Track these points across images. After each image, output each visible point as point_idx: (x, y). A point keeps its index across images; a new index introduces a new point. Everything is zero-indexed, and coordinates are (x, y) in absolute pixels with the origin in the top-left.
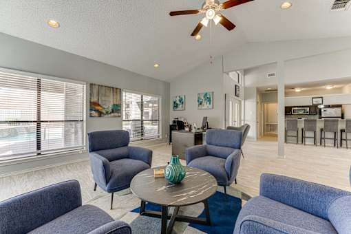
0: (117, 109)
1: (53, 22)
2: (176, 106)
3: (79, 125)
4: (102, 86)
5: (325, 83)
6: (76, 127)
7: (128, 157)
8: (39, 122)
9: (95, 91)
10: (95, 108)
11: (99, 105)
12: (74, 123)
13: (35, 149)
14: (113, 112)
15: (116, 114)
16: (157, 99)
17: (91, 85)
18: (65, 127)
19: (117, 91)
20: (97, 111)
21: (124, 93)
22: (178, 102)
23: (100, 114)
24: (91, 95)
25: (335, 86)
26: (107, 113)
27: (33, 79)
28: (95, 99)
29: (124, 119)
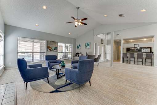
0: (56, 49)
1: (37, 25)
2: (78, 47)
3: (44, 54)
4: (51, 41)
5: (143, 38)
6: (43, 54)
7: (56, 62)
8: (33, 53)
9: (49, 43)
10: (49, 48)
11: (50, 47)
12: (43, 53)
13: (32, 60)
14: (55, 50)
15: (56, 50)
16: (71, 45)
17: (48, 41)
18: (40, 54)
19: (56, 43)
20: (49, 49)
21: (58, 43)
22: (79, 46)
23: (51, 50)
24: (48, 44)
25: (147, 39)
26: (53, 50)
27: (31, 40)
28: (49, 46)
29: (58, 52)
